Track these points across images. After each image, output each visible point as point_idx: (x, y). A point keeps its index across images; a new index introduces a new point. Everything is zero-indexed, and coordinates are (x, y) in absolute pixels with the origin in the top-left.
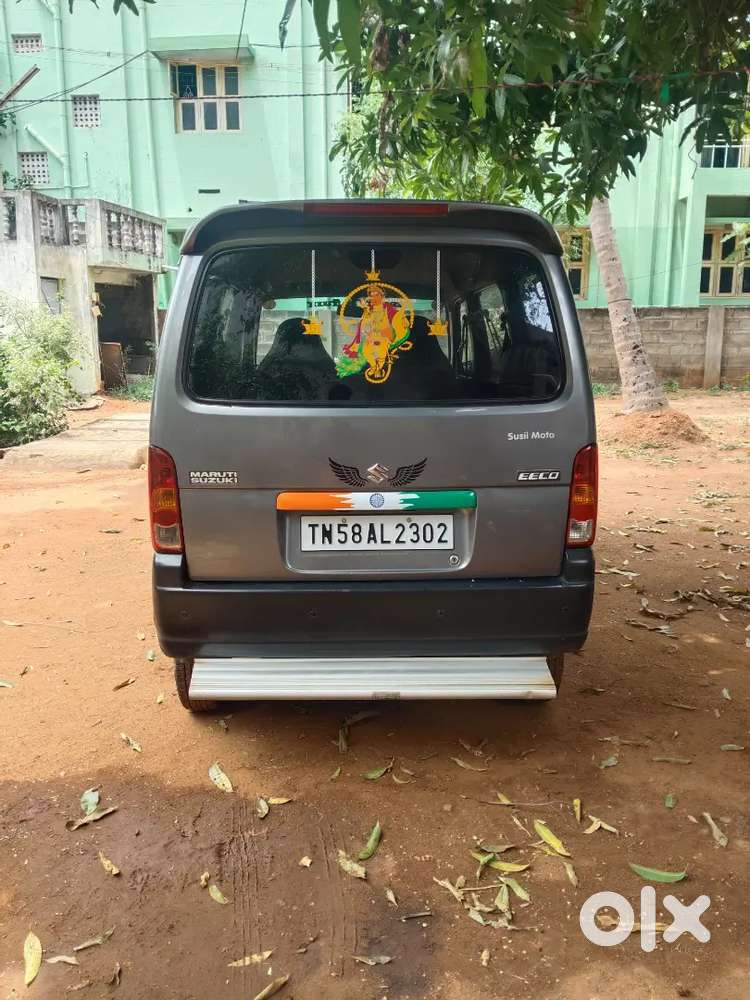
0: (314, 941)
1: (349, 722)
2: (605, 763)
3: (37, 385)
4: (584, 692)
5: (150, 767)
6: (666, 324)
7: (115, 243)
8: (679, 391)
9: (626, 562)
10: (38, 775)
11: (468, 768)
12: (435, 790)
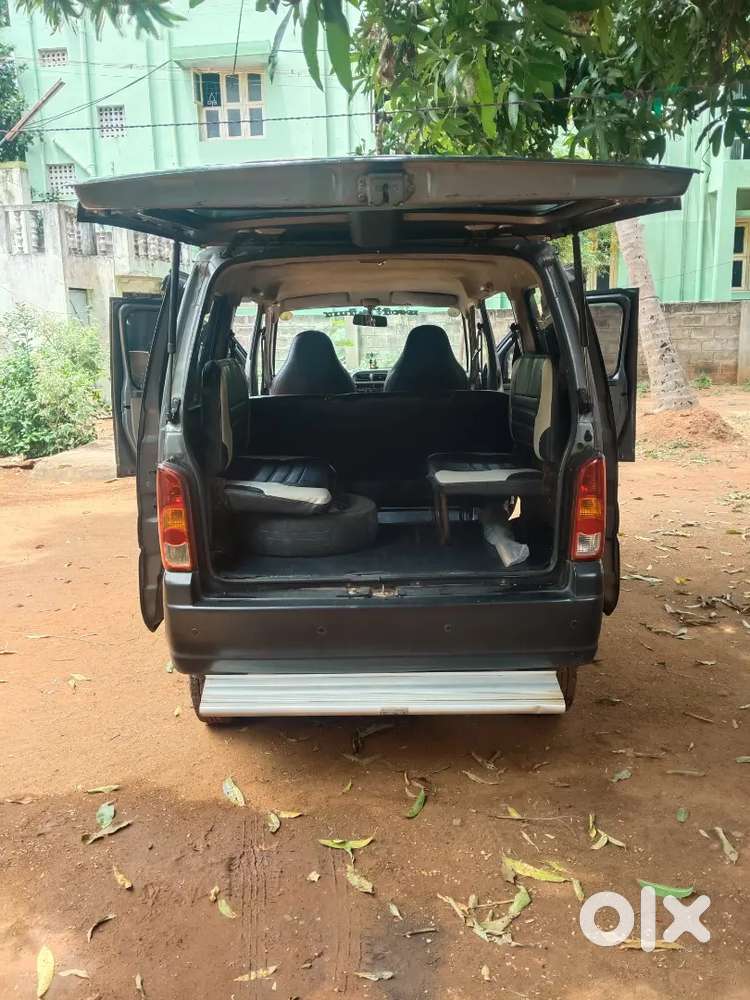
0: (319, 956)
1: (362, 735)
2: (619, 776)
3: (65, 396)
4: (600, 702)
5: (164, 780)
6: (698, 319)
7: (142, 252)
8: (712, 387)
9: (650, 568)
10: (56, 789)
11: (479, 781)
12: (446, 803)
